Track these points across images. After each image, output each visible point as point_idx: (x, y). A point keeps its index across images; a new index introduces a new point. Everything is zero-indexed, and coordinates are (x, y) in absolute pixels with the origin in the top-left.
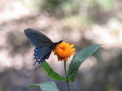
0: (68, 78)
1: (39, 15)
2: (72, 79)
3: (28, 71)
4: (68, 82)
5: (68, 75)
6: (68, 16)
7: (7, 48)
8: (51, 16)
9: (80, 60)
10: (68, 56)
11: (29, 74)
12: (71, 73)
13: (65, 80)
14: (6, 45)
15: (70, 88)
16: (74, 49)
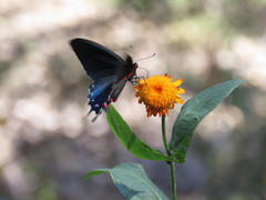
0: (169, 154)
1: (115, 17)
2: (178, 157)
3: (94, 138)
4: (170, 163)
5: (171, 149)
6: (180, 19)
7: (47, 89)
8: (142, 18)
9: (197, 115)
10: (170, 106)
11: (95, 146)
12: (177, 144)
13: (164, 160)
14: (45, 83)
15: (175, 176)
16: (182, 91)
